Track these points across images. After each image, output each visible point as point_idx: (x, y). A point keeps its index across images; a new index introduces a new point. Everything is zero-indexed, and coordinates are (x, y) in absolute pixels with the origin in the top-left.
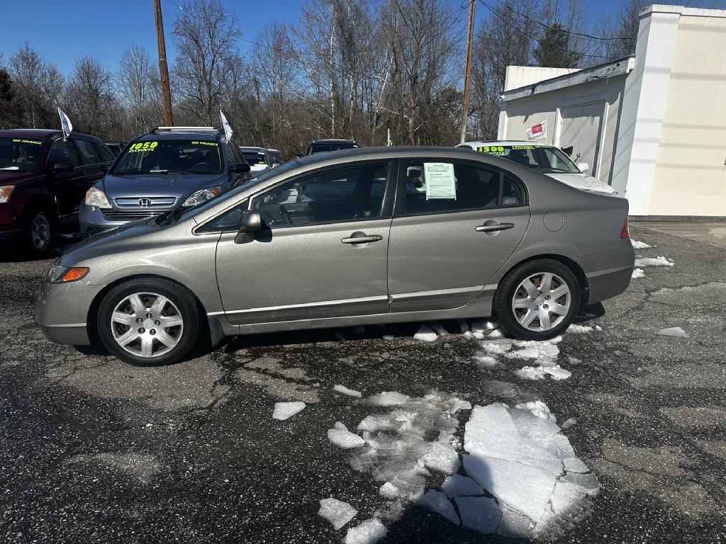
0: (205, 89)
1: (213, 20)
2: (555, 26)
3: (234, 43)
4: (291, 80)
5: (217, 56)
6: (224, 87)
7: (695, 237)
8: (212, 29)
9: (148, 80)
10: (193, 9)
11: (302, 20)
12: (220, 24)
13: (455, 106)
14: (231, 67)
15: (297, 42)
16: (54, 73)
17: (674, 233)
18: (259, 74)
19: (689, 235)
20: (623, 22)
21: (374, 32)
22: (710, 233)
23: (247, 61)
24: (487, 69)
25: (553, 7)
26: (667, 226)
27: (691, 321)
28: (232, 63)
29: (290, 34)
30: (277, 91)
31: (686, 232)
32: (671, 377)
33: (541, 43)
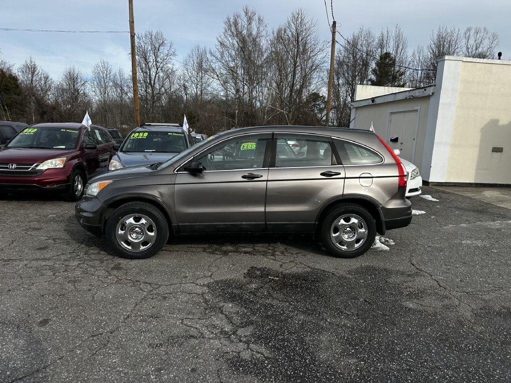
0: (149, 90)
1: (157, 46)
2: (386, 53)
3: (171, 61)
4: (209, 86)
5: (159, 69)
6: (163, 89)
7: (473, 196)
8: (156, 50)
9: (111, 84)
10: (144, 38)
11: (217, 47)
12: (161, 48)
13: (319, 105)
14: (168, 77)
15: (214, 61)
16: (47, 78)
17: (460, 193)
18: (187, 81)
19: (469, 195)
20: (432, 52)
21: (265, 55)
22: (483, 193)
23: (179, 73)
24: (341, 81)
25: (385, 42)
26: (457, 189)
27: (463, 242)
28: (169, 75)
29: (209, 56)
30: (199, 92)
31: (468, 193)
32: (449, 269)
33: (377, 64)
